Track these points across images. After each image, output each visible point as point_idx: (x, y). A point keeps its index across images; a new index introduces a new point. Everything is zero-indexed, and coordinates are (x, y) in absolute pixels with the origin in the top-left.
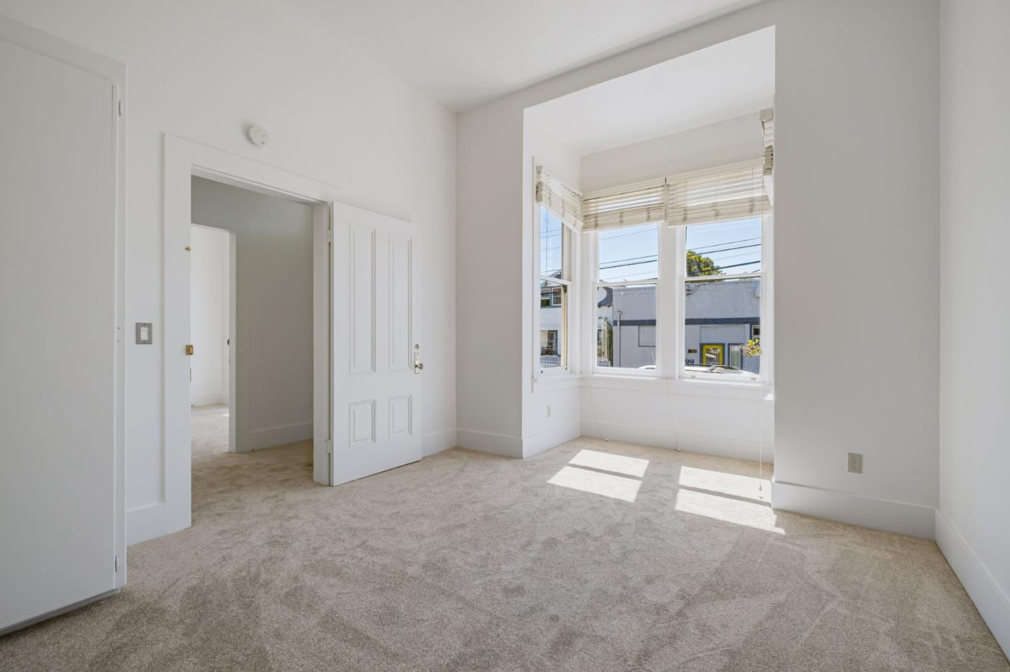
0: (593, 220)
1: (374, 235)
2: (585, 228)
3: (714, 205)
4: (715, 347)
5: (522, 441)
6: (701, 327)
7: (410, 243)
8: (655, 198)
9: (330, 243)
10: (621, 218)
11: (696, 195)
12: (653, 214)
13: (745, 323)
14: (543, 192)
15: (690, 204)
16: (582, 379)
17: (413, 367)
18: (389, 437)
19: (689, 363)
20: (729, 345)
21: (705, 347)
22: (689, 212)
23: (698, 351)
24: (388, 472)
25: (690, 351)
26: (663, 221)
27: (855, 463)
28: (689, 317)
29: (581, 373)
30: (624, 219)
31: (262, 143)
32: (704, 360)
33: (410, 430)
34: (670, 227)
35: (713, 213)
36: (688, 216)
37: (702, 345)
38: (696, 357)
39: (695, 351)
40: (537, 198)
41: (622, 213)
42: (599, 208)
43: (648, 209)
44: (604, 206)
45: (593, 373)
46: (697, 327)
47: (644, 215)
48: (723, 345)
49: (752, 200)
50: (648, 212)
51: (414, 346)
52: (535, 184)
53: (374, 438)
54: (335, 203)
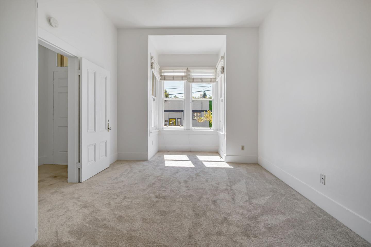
0: (164, 77)
1: (95, 73)
2: (161, 79)
3: (201, 78)
4: (173, 120)
5: (148, 154)
7: (106, 78)
8: (183, 73)
9: (79, 76)
10: (173, 78)
11: (195, 74)
12: (184, 78)
13: (182, 112)
14: (154, 66)
15: (194, 77)
16: (159, 131)
17: (107, 129)
18: (100, 158)
19: (166, 125)
20: (177, 119)
21: (170, 120)
22: (194, 79)
23: (168, 121)
24: (100, 173)
25: (166, 121)
26: (187, 81)
27: (243, 148)
28: (165, 110)
29: (159, 129)
30: (174, 78)
31: (56, 26)
32: (170, 124)
33: (106, 155)
34: (189, 83)
35: (201, 80)
36: (194, 80)
37: (169, 119)
38: (167, 123)
39: (167, 121)
40: (151, 68)
41: (173, 76)
42: (165, 73)
43: (182, 76)
44: (166, 73)
45: (162, 129)
46: (168, 113)
47: (181, 78)
48: (176, 119)
49: (211, 78)
50: (182, 78)
51: (107, 120)
52: (151, 62)
53: (95, 160)
54: (83, 59)
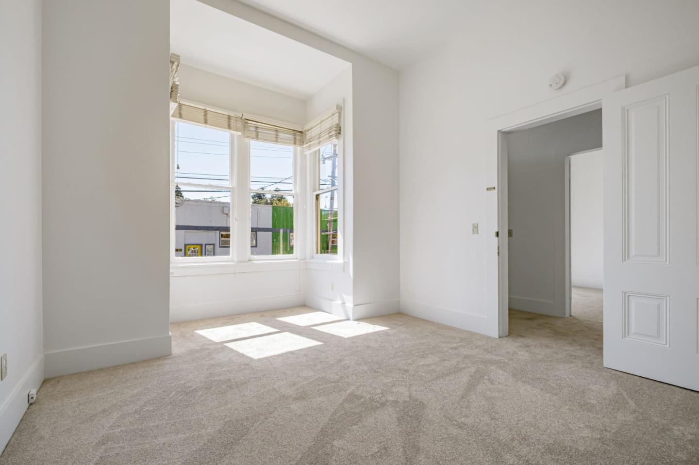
4: (195, 246)
6: (185, 232)
13: (216, 230)
20: (206, 245)
21: (188, 247)
23: (183, 249)
25: (177, 250)
28: (179, 224)
32: (187, 254)
37: (186, 245)
39: (181, 250)
46: (183, 232)
48: (201, 245)
